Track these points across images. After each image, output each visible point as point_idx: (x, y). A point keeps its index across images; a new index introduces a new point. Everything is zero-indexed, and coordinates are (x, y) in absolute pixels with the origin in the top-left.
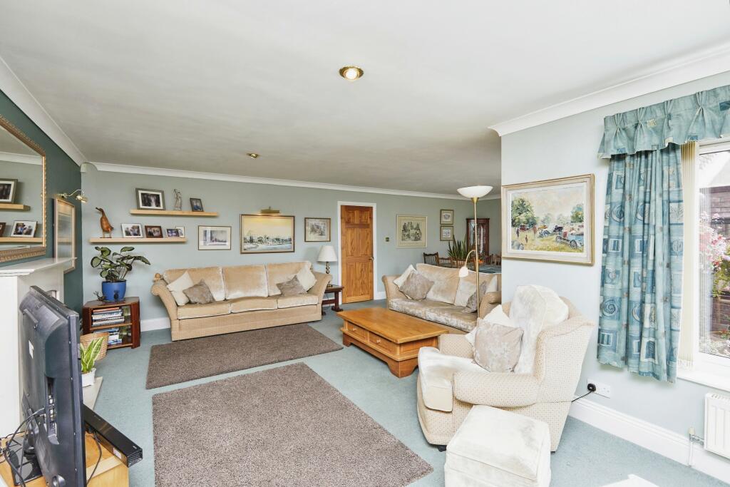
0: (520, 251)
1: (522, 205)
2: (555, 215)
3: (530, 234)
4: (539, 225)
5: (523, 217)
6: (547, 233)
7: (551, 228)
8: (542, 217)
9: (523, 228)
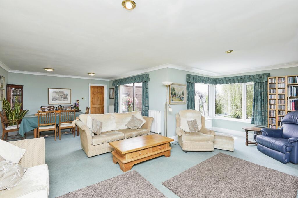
0: (173, 102)
1: (173, 89)
2: (180, 93)
3: (175, 97)
4: (176, 95)
5: (173, 92)
6: (178, 97)
7: (179, 96)
8: (177, 93)
9: (173, 96)
